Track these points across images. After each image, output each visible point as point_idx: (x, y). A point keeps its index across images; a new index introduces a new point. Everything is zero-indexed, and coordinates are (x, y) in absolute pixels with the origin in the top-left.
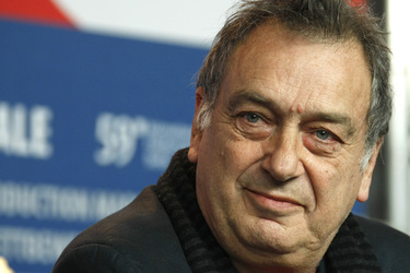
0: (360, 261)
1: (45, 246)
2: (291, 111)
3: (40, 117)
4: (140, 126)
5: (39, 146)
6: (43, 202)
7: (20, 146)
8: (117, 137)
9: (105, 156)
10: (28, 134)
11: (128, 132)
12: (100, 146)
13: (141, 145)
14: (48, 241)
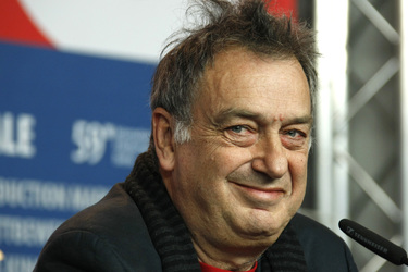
0: (288, 246)
1: (30, 231)
2: (275, 120)
3: (25, 123)
4: (109, 131)
5: (25, 148)
6: (28, 194)
7: (9, 147)
8: (90, 140)
9: (80, 156)
10: (15, 137)
11: (99, 136)
12: (75, 147)
13: (109, 147)
14: (32, 227)
